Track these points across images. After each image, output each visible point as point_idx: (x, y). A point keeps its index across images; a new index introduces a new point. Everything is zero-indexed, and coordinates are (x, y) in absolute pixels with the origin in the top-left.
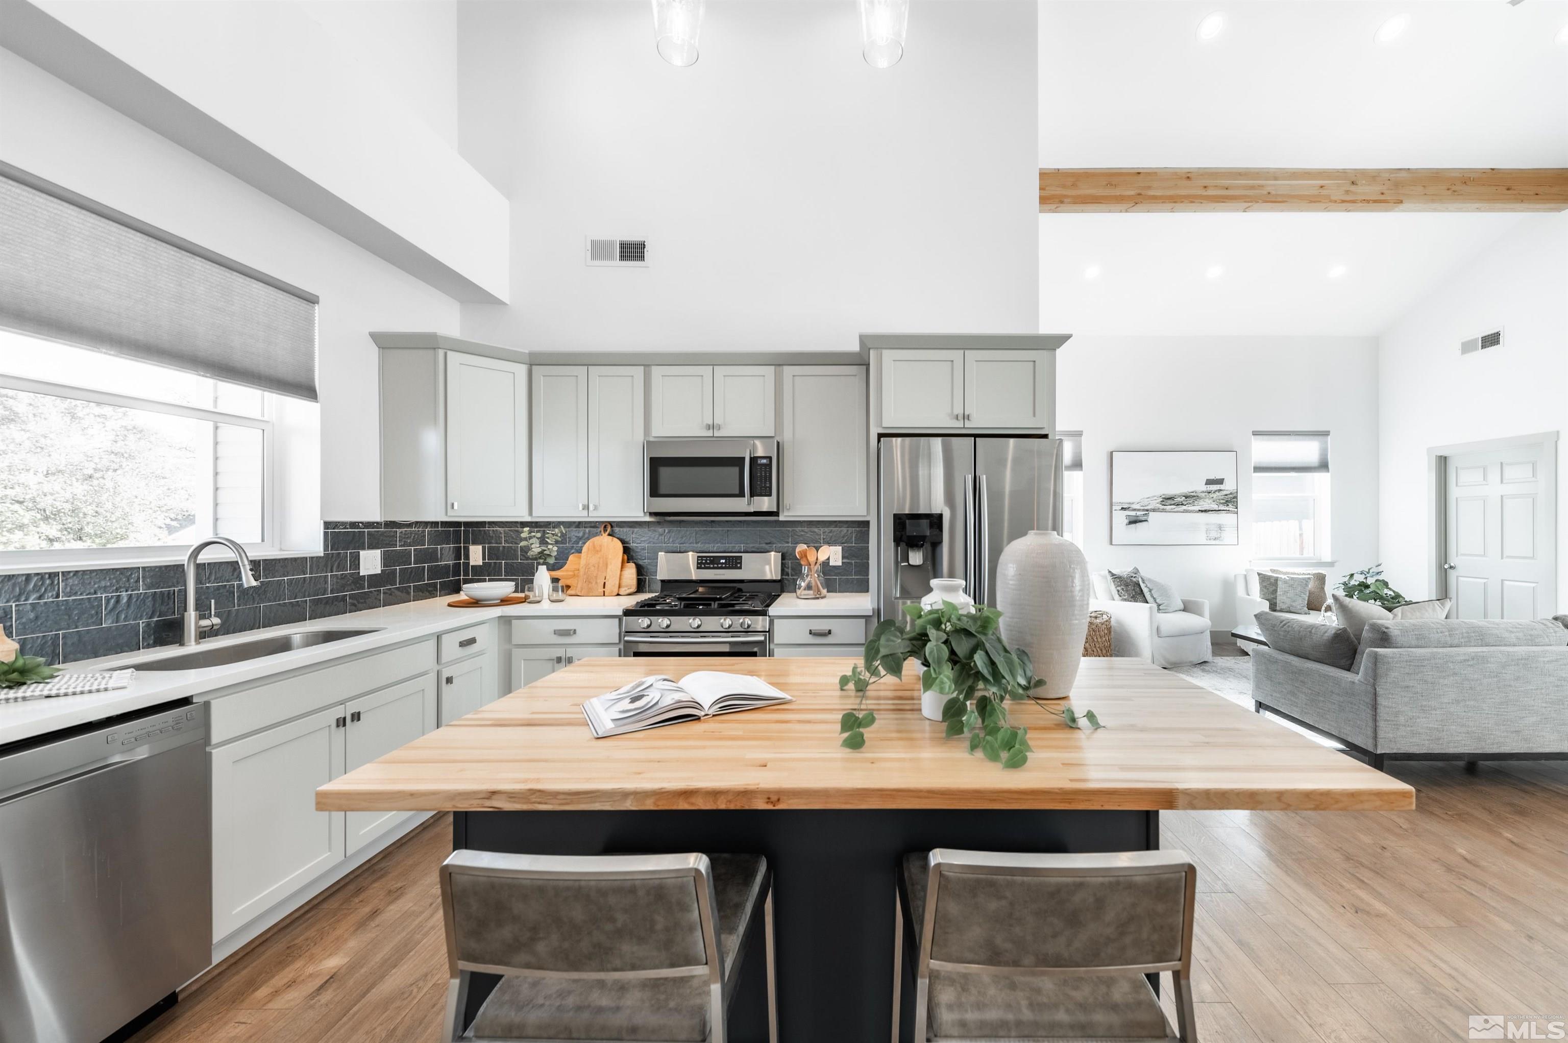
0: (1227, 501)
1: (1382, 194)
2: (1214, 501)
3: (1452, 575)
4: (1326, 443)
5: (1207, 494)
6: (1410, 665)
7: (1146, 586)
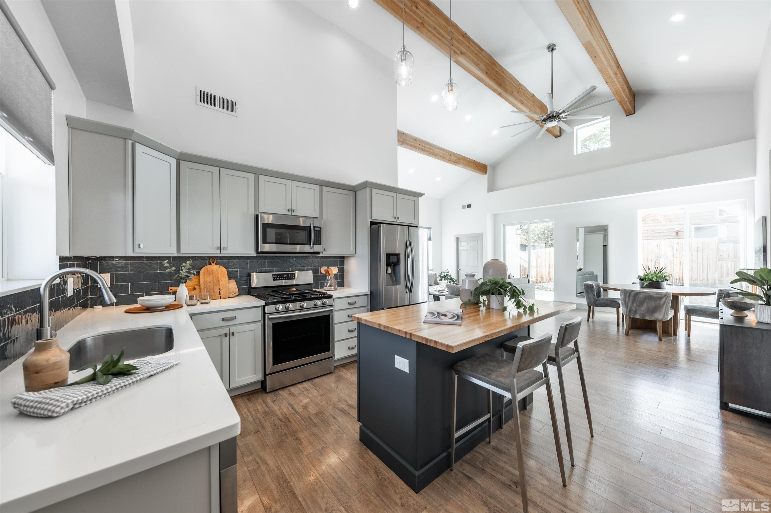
1: (456, 160)
3: (460, 272)
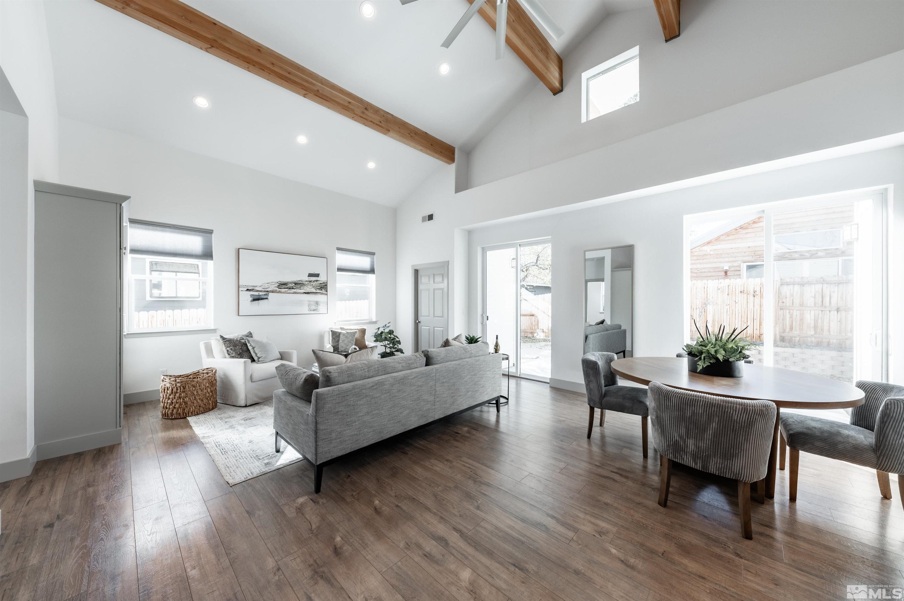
0: (321, 287)
1: (380, 122)
2: (313, 287)
3: (420, 325)
4: (374, 258)
5: (309, 282)
6: (339, 397)
7: (251, 345)
